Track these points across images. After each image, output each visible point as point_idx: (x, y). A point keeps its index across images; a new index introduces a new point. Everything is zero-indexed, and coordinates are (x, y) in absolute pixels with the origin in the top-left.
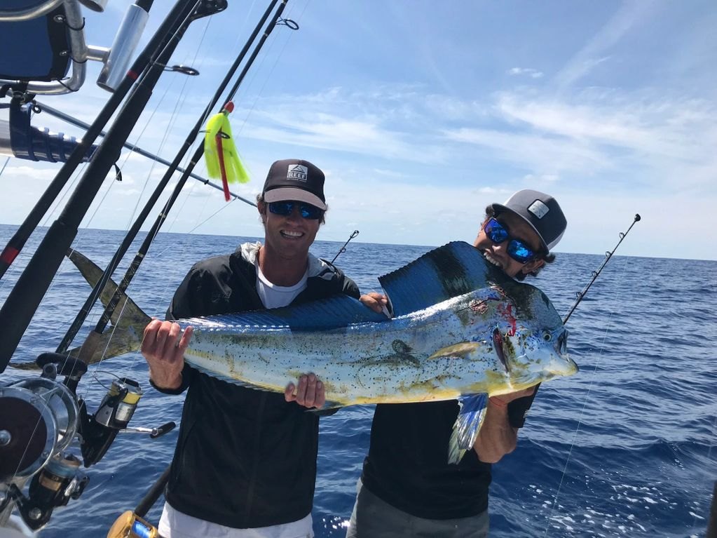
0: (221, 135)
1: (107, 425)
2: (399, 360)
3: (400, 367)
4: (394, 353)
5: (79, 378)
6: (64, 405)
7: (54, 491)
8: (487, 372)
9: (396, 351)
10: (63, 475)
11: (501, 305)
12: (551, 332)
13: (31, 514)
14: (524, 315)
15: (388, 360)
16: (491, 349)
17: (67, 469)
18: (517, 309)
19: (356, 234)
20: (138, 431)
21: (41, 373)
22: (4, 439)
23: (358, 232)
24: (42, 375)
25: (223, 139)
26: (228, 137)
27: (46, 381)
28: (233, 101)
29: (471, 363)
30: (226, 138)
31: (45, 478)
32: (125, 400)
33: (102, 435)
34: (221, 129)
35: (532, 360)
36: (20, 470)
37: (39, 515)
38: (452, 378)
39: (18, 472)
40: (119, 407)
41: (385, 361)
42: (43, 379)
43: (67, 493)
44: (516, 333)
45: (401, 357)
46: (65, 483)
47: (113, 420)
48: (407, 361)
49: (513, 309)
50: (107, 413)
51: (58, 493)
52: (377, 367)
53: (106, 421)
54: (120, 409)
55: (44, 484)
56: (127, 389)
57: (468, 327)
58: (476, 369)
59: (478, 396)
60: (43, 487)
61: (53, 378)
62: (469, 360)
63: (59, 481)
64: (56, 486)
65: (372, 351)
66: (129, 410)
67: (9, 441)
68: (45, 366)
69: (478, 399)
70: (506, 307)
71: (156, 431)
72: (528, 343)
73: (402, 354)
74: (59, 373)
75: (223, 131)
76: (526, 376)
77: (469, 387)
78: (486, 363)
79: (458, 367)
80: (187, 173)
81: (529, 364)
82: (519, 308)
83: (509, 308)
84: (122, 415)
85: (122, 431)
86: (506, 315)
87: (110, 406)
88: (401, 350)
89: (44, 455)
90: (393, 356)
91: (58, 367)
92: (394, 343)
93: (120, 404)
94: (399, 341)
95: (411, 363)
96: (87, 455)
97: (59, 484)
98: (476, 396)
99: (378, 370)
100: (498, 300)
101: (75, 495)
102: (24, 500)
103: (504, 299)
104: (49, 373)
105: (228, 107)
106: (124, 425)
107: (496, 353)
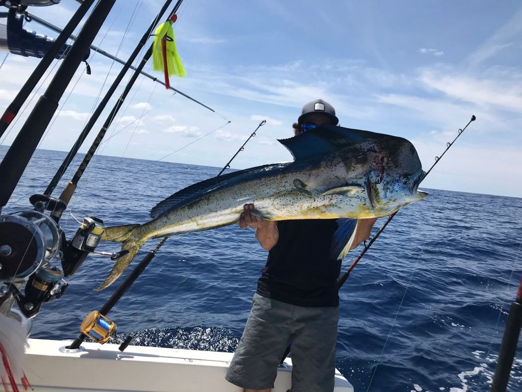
0: (166, 39)
1: (80, 249)
2: (298, 192)
3: (299, 197)
4: (295, 188)
5: (61, 215)
6: (50, 231)
7: (43, 291)
8: (359, 205)
9: (296, 186)
10: (49, 280)
11: (377, 156)
12: (409, 177)
13: (26, 306)
14: (392, 164)
15: (290, 193)
16: (363, 191)
17: (52, 277)
18: (388, 160)
19: (263, 123)
20: (102, 254)
21: (34, 208)
22: (6, 251)
23: (265, 121)
24: (34, 209)
25: (167, 41)
26: (172, 40)
27: (37, 213)
28: (176, 13)
29: (349, 199)
30: (170, 41)
31: (37, 282)
32: (93, 232)
33: (76, 255)
34: (166, 34)
35: (391, 200)
36: (18, 273)
37: (32, 307)
38: (335, 207)
39: (17, 274)
40: (89, 237)
41: (289, 194)
42: (35, 211)
43: (52, 293)
44: (383, 181)
45: (299, 191)
46: (51, 286)
47: (85, 245)
48: (304, 193)
49: (385, 160)
50: (80, 240)
51: (45, 293)
52: (284, 197)
53: (79, 246)
54: (90, 238)
55: (35, 286)
56: (94, 224)
57: (350, 173)
58: (352, 203)
59: (350, 221)
60: (34, 288)
61: (43, 212)
62: (347, 196)
63: (46, 285)
64: (44, 288)
65: (280, 188)
66: (95, 239)
67: (10, 252)
68: (36, 203)
69: (350, 223)
70: (380, 158)
71: (115, 255)
72: (390, 187)
73: (300, 189)
74: (45, 209)
75: (168, 35)
76: (386, 210)
77: (345, 214)
78: (359, 200)
79: (339, 200)
80: (139, 71)
81: (389, 202)
82: (390, 159)
83: (382, 159)
84: (91, 242)
85: (91, 254)
86: (379, 165)
87: (82, 235)
88: (300, 186)
89: (35, 264)
90: (294, 190)
91: (45, 204)
92: (294, 181)
93: (90, 235)
94: (298, 180)
95: (306, 195)
96: (66, 268)
97: (47, 286)
98: (349, 220)
99: (285, 200)
100: (375, 151)
101: (57, 295)
102: (21, 296)
103: (380, 152)
104: (39, 207)
105: (173, 18)
106: (92, 249)
107: (367, 194)
